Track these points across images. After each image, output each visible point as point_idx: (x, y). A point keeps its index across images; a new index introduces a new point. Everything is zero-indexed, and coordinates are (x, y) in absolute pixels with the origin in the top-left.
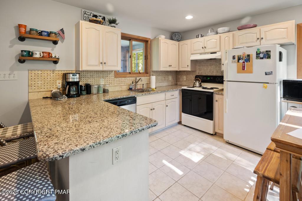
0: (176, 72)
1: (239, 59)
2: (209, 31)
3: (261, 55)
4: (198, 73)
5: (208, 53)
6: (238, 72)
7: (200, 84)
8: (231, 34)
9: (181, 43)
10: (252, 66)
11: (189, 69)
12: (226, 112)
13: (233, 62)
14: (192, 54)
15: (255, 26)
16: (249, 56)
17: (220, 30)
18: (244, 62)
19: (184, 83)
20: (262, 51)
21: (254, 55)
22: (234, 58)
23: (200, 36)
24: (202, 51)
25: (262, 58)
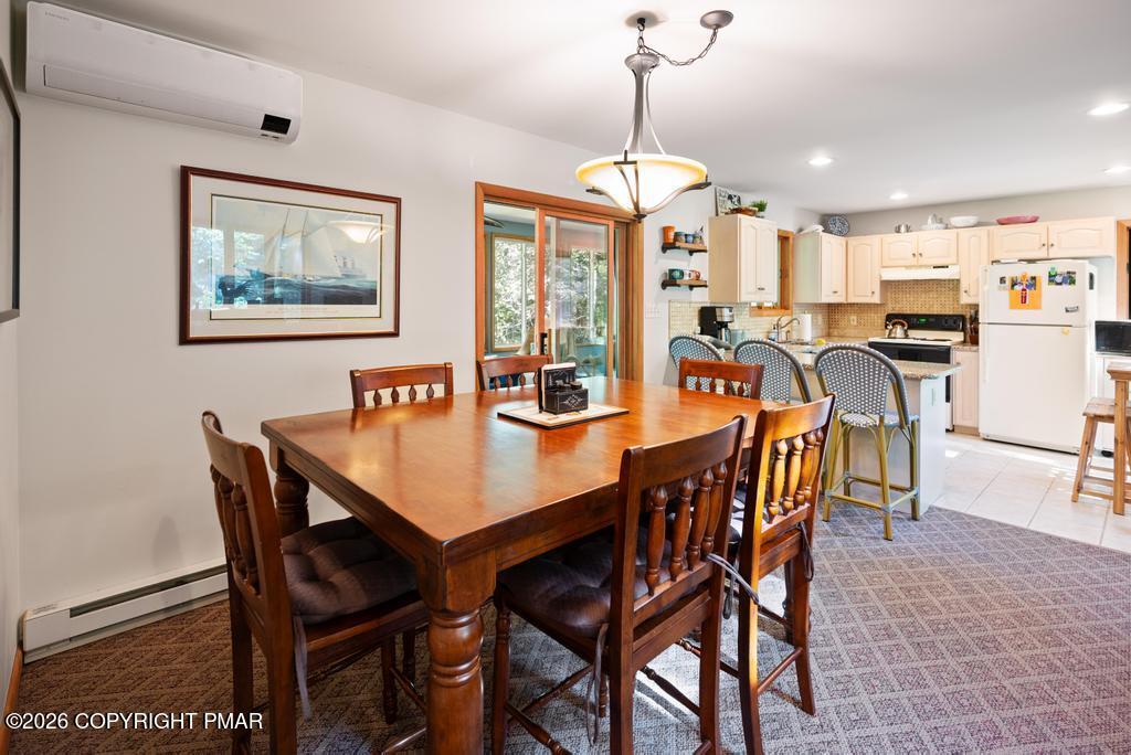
0: (829, 305)
1: (1014, 284)
2: (930, 221)
3: (1058, 279)
4: (892, 308)
5: (926, 266)
6: (1013, 306)
7: (906, 331)
8: (983, 231)
9: (853, 241)
10: (1040, 296)
11: (876, 299)
12: (985, 381)
13: (999, 289)
14: (884, 267)
15: (1034, 220)
16: (1034, 278)
17: (957, 220)
18: (1024, 290)
19: (852, 332)
20: (1059, 272)
21: (1045, 279)
22: (1002, 280)
23: (903, 229)
24: (913, 261)
25: (1060, 284)
